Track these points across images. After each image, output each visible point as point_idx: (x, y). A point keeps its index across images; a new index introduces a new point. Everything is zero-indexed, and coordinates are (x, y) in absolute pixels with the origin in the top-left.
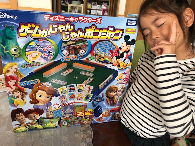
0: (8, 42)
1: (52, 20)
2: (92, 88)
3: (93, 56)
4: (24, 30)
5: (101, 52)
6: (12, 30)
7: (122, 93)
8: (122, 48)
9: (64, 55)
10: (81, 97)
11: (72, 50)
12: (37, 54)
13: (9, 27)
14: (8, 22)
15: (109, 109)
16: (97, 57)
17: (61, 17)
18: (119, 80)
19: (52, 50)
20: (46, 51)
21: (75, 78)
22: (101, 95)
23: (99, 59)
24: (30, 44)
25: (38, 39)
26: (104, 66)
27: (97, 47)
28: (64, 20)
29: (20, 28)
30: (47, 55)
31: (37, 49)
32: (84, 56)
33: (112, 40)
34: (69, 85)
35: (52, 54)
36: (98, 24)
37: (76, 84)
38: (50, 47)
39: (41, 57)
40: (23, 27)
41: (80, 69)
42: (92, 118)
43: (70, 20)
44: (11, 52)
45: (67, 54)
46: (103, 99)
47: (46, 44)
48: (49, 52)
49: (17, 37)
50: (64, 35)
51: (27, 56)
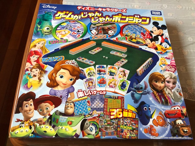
0: (44, 23)
1: (84, 9)
2: (127, 72)
3: (123, 37)
4: (60, 15)
5: (131, 34)
6: (50, 15)
7: (174, 85)
8: (153, 32)
9: (92, 34)
10: (114, 84)
11: (101, 30)
12: (67, 32)
13: (48, 13)
14: (48, 10)
16: (128, 38)
17: (91, 8)
18: (162, 65)
19: (82, 29)
20: (76, 30)
21: (105, 58)
24: (62, 25)
25: (70, 21)
26: (138, 47)
27: (126, 29)
28: (94, 10)
29: (57, 13)
30: (76, 33)
31: (68, 28)
32: (113, 36)
34: (97, 66)
35: (81, 33)
36: (124, 13)
37: (106, 65)
38: (79, 27)
39: (71, 34)
40: (59, 13)
41: (110, 48)
43: (99, 10)
44: (43, 30)
45: (95, 33)
46: (146, 90)
47: (76, 25)
48: (78, 31)
49: (52, 19)
50: (93, 19)
51: (57, 34)
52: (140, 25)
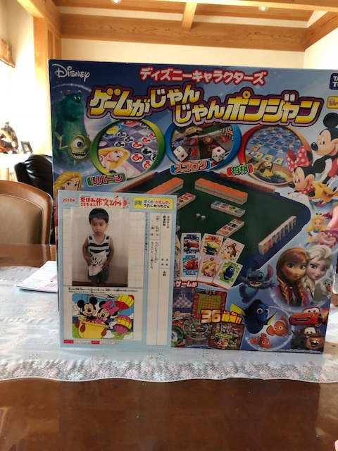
0: (68, 127)
1: (156, 79)
2: (240, 247)
3: (244, 164)
4: (100, 100)
5: (264, 154)
6: (78, 101)
7: (323, 273)
8: (319, 146)
9: (176, 158)
10: (213, 270)
11: (195, 147)
12: (121, 154)
13: (73, 95)
14: (72, 85)
15: (285, 315)
16: (255, 167)
17: (175, 72)
18: (312, 233)
19: (153, 145)
20: (140, 147)
21: (200, 217)
22: (263, 269)
23: (258, 171)
24: (108, 132)
25: (125, 121)
27: (255, 142)
28: (180, 79)
29: (92, 96)
30: (141, 158)
31: (122, 143)
32: (221, 164)
33: (294, 124)
34: (184, 235)
35: (152, 156)
36: (257, 87)
37: (200, 234)
38: (148, 139)
39: (129, 160)
40: (99, 95)
41: (213, 194)
42: (239, 331)
43: (194, 78)
44: (70, 148)
45: (183, 156)
46: (268, 282)
47: (142, 132)
48: (146, 152)
49: (85, 115)
50: (178, 113)
51: (100, 159)
52: (290, 127)
